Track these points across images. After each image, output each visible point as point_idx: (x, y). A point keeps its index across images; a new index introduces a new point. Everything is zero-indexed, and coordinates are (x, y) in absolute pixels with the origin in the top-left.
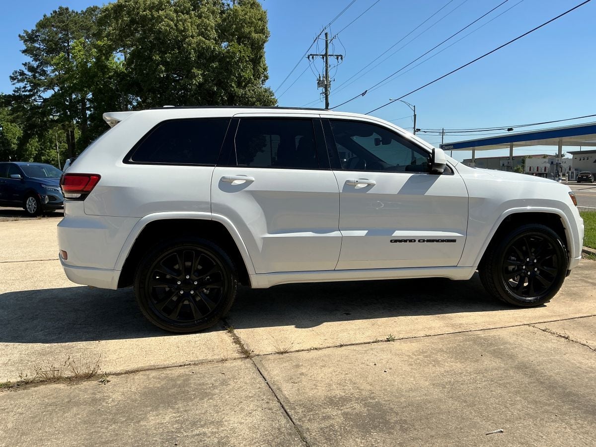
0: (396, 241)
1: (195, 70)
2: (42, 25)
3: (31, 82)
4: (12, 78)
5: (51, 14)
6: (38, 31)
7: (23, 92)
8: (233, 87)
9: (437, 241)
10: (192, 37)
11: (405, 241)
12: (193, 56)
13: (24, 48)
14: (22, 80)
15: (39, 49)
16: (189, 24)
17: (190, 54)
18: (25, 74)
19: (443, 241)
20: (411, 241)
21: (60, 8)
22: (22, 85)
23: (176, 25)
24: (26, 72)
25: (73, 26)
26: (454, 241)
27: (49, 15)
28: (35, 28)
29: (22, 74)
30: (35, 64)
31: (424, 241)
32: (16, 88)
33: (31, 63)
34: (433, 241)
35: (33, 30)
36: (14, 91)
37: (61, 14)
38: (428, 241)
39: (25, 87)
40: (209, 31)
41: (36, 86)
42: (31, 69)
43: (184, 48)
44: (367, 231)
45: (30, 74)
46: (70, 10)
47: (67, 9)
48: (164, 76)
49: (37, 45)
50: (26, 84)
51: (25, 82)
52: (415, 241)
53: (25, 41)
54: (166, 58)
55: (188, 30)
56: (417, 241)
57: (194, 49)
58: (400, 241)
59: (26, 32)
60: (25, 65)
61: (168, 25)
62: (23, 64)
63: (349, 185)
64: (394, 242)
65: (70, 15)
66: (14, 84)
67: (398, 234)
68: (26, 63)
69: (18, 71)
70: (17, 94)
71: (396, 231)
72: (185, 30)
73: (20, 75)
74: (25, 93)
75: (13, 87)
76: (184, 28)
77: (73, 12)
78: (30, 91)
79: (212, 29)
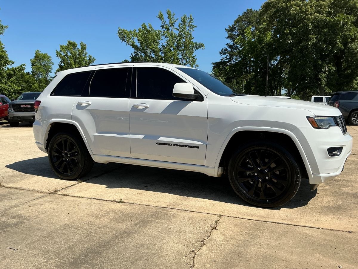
0: (160, 144)
1: (311, 36)
2: (237, 21)
3: (229, 54)
4: (221, 53)
5: (243, 14)
6: (235, 25)
7: (226, 59)
8: (338, 44)
9: (186, 146)
10: (311, 14)
11: (166, 144)
12: (310, 27)
13: (227, 35)
14: (225, 54)
15: (235, 35)
16: (309, 7)
17: (308, 25)
18: (227, 50)
19: (190, 147)
20: (169, 144)
21: (248, 10)
22: (225, 56)
23: (300, 9)
24: (228, 49)
25: (253, 19)
26: (198, 147)
27: (241, 15)
28: (233, 24)
29: (226, 50)
30: (232, 43)
31: (177, 145)
32: (222, 58)
33: (230, 43)
34: (183, 146)
35: (232, 25)
36: (221, 60)
37: (247, 13)
38: (180, 146)
39: (226, 57)
40: (323, 9)
41: (231, 56)
42: (230, 47)
43: (305, 22)
44: (144, 136)
45: (229, 49)
46: (253, 10)
47: (251, 10)
48: (290, 42)
49: (234, 33)
50: (227, 55)
51: (227, 54)
52: (171, 145)
53: (228, 31)
54: (292, 30)
55: (308, 11)
56: (173, 145)
57: (311, 22)
58: (163, 144)
59: (229, 26)
60: (227, 45)
61: (296, 10)
62: (226, 44)
63: (135, 108)
64: (159, 144)
65: (252, 13)
66: (221, 56)
67: (162, 139)
68: (228, 44)
69: (224, 48)
70: (223, 61)
71: (161, 137)
72: (306, 11)
73: (225, 51)
74: (226, 60)
75: (221, 58)
76: (306, 10)
77: (254, 11)
78: (229, 59)
79: (325, 7)
